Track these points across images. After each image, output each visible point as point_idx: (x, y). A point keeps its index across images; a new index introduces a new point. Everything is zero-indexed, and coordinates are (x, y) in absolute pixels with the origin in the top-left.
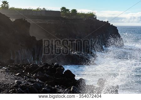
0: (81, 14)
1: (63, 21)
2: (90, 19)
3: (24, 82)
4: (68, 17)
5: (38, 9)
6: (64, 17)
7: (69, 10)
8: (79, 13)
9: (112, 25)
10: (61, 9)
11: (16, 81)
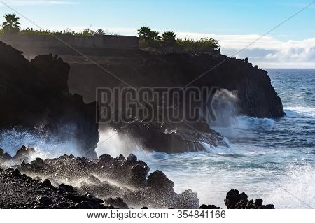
0: (185, 41)
1: (144, 60)
2: (205, 53)
3: (58, 200)
4: (154, 50)
5: (86, 32)
6: (147, 49)
7: (158, 33)
8: (180, 41)
9: (256, 66)
10: (138, 32)
11: (39, 197)
